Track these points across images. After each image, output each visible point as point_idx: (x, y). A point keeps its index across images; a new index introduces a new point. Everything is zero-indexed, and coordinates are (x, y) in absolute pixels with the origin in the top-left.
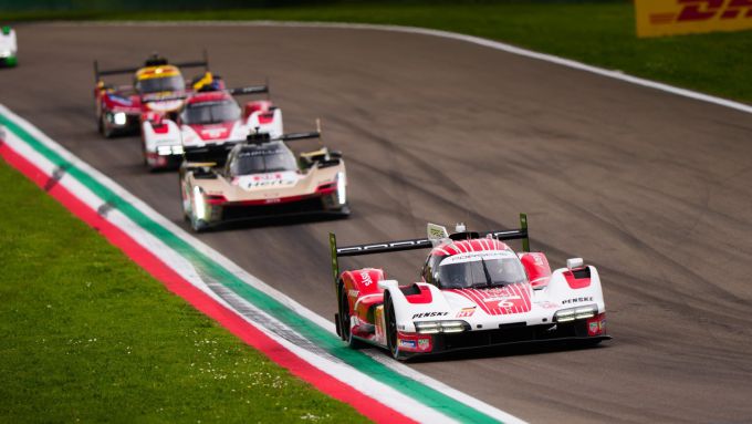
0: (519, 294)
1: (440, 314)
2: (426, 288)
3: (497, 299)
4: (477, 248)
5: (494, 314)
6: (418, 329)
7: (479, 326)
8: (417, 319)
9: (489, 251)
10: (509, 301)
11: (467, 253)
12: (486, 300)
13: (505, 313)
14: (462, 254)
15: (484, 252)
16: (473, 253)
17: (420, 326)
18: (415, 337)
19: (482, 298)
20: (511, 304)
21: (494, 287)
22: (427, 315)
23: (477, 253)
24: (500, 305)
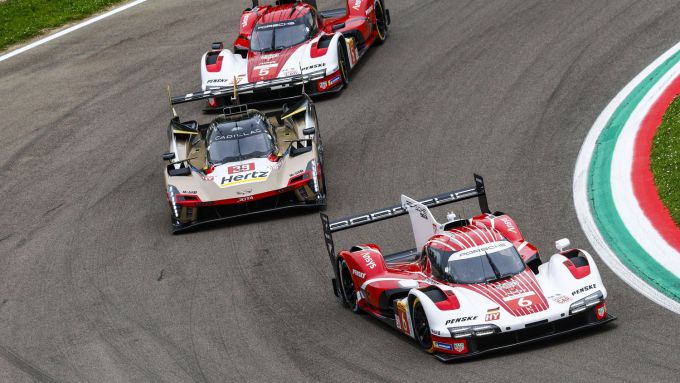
0: (532, 290)
1: (469, 318)
2: (450, 293)
3: (514, 297)
5: (517, 315)
6: (453, 334)
7: (508, 328)
8: (450, 325)
9: (490, 244)
10: (526, 298)
11: (472, 249)
12: (506, 299)
13: (527, 312)
14: (467, 250)
15: (485, 246)
16: (477, 248)
17: (453, 331)
18: (452, 340)
19: (501, 297)
20: (530, 303)
21: (503, 279)
22: (458, 320)
23: (480, 247)
24: (520, 304)
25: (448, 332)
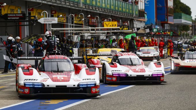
1: (119, 71)
2: (116, 64)
3: (135, 68)
4: (129, 55)
5: (135, 72)
6: (113, 74)
8: (113, 72)
9: (132, 56)
11: (126, 56)
13: (138, 72)
14: (124, 56)
18: (112, 76)
19: (131, 68)
20: (140, 70)
21: (134, 65)
22: (116, 71)
24: (137, 70)
25: (112, 73)
